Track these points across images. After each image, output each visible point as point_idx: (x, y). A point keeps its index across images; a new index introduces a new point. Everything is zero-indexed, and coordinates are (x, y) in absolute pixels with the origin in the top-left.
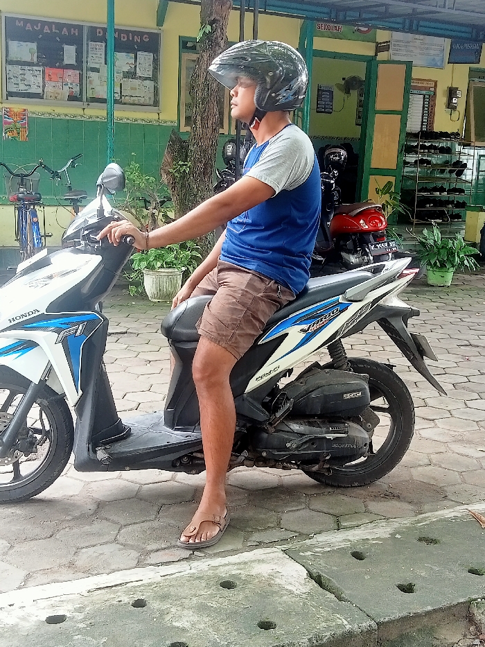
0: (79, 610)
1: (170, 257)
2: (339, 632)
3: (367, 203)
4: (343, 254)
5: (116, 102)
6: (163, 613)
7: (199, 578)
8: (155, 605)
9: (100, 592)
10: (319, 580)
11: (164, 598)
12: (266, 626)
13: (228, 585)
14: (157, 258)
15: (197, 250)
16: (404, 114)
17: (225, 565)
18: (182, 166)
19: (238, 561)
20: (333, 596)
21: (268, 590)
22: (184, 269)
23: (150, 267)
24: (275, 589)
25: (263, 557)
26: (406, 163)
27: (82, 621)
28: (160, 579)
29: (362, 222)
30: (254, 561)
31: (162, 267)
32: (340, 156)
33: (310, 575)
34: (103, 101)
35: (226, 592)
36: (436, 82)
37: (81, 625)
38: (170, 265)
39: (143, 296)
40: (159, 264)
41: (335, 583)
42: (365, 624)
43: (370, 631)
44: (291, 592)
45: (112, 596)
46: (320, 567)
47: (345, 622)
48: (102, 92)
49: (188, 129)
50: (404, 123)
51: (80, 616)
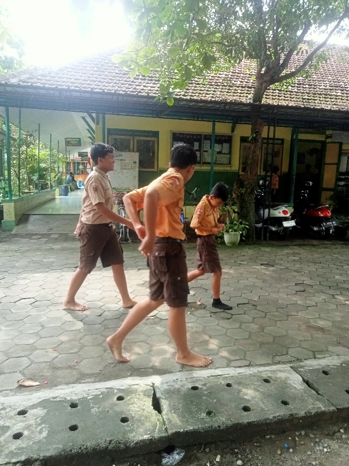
0: (205, 385)
1: (236, 228)
2: (319, 411)
3: (322, 205)
4: (311, 227)
5: (214, 163)
6: (239, 391)
7: (254, 376)
8: (235, 386)
9: (212, 377)
10: (307, 382)
11: (240, 384)
12: (285, 403)
13: (266, 381)
14: (230, 228)
15: (247, 225)
16: (338, 164)
17: (265, 371)
18: (241, 190)
19: (270, 370)
20: (315, 392)
21: (284, 385)
22: (241, 232)
23: (227, 232)
24: (288, 385)
25: (282, 369)
26: (339, 185)
27: (206, 390)
28: (237, 374)
29: (320, 213)
30: (278, 371)
31: (232, 231)
32: (310, 184)
33: (304, 380)
34: (209, 163)
35: (266, 384)
37: (206, 392)
38: (235, 231)
39: (223, 243)
40: (231, 230)
41: (315, 385)
42: (332, 408)
43: (334, 412)
44: (296, 388)
45: (217, 380)
46: (308, 377)
47: (322, 406)
48: (209, 160)
49: (243, 173)
50: (338, 169)
51: (205, 388)
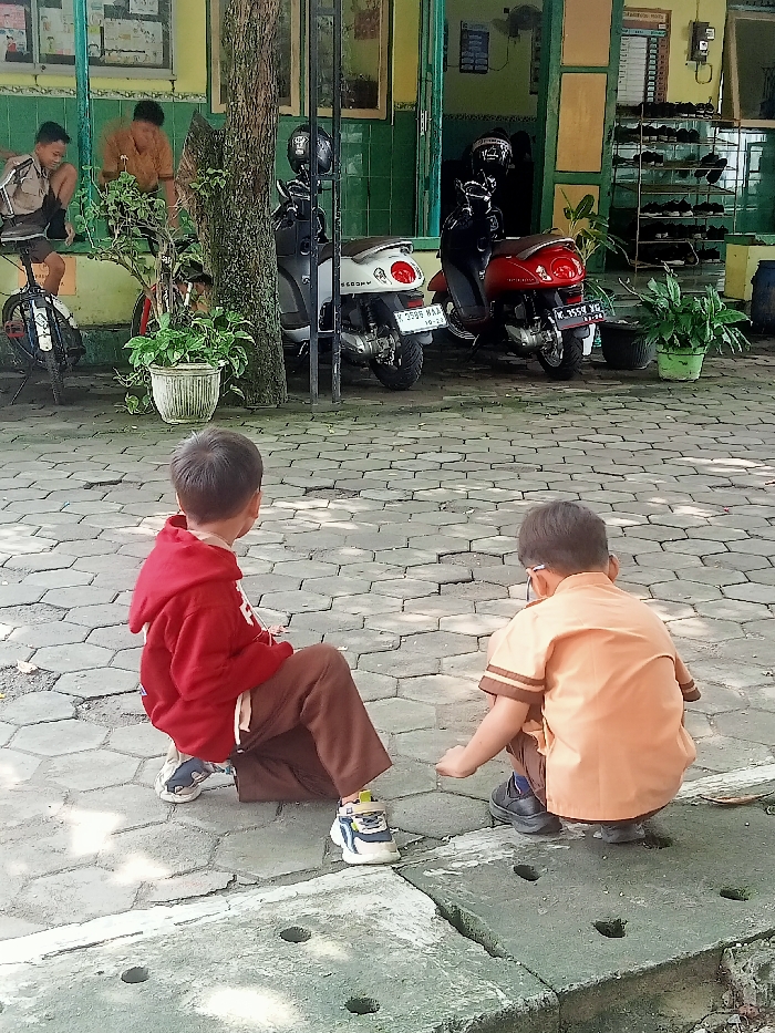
0: (29, 991)
1: (197, 344)
2: (490, 1012)
3: (550, 236)
4: (510, 328)
5: (93, 61)
6: (178, 992)
7: (243, 925)
8: (162, 976)
9: (66, 956)
10: (453, 918)
11: (180, 963)
12: (360, 1007)
13: (294, 936)
14: (173, 345)
15: (245, 327)
16: (612, 69)
17: (291, 899)
18: (212, 177)
19: (314, 891)
20: (481, 948)
21: (364, 936)
22: (222, 363)
23: (161, 361)
24: (380, 939)
25: (359, 882)
26: (617, 161)
27: (31, 1012)
28: (173, 929)
29: (540, 269)
30: (342, 891)
31: (183, 360)
32: (499, 151)
33: (442, 912)
34: (70, 60)
35: (288, 947)
36: (669, 14)
37: (32, 1019)
38: (197, 356)
39: (150, 413)
40: (177, 356)
41: (483, 924)
42: (538, 996)
43: (546, 1008)
44: (407, 944)
45: (88, 963)
46: (460, 895)
47: (502, 995)
48: (67, 46)
49: (223, 108)
50: (611, 90)
51: (29, 1003)
